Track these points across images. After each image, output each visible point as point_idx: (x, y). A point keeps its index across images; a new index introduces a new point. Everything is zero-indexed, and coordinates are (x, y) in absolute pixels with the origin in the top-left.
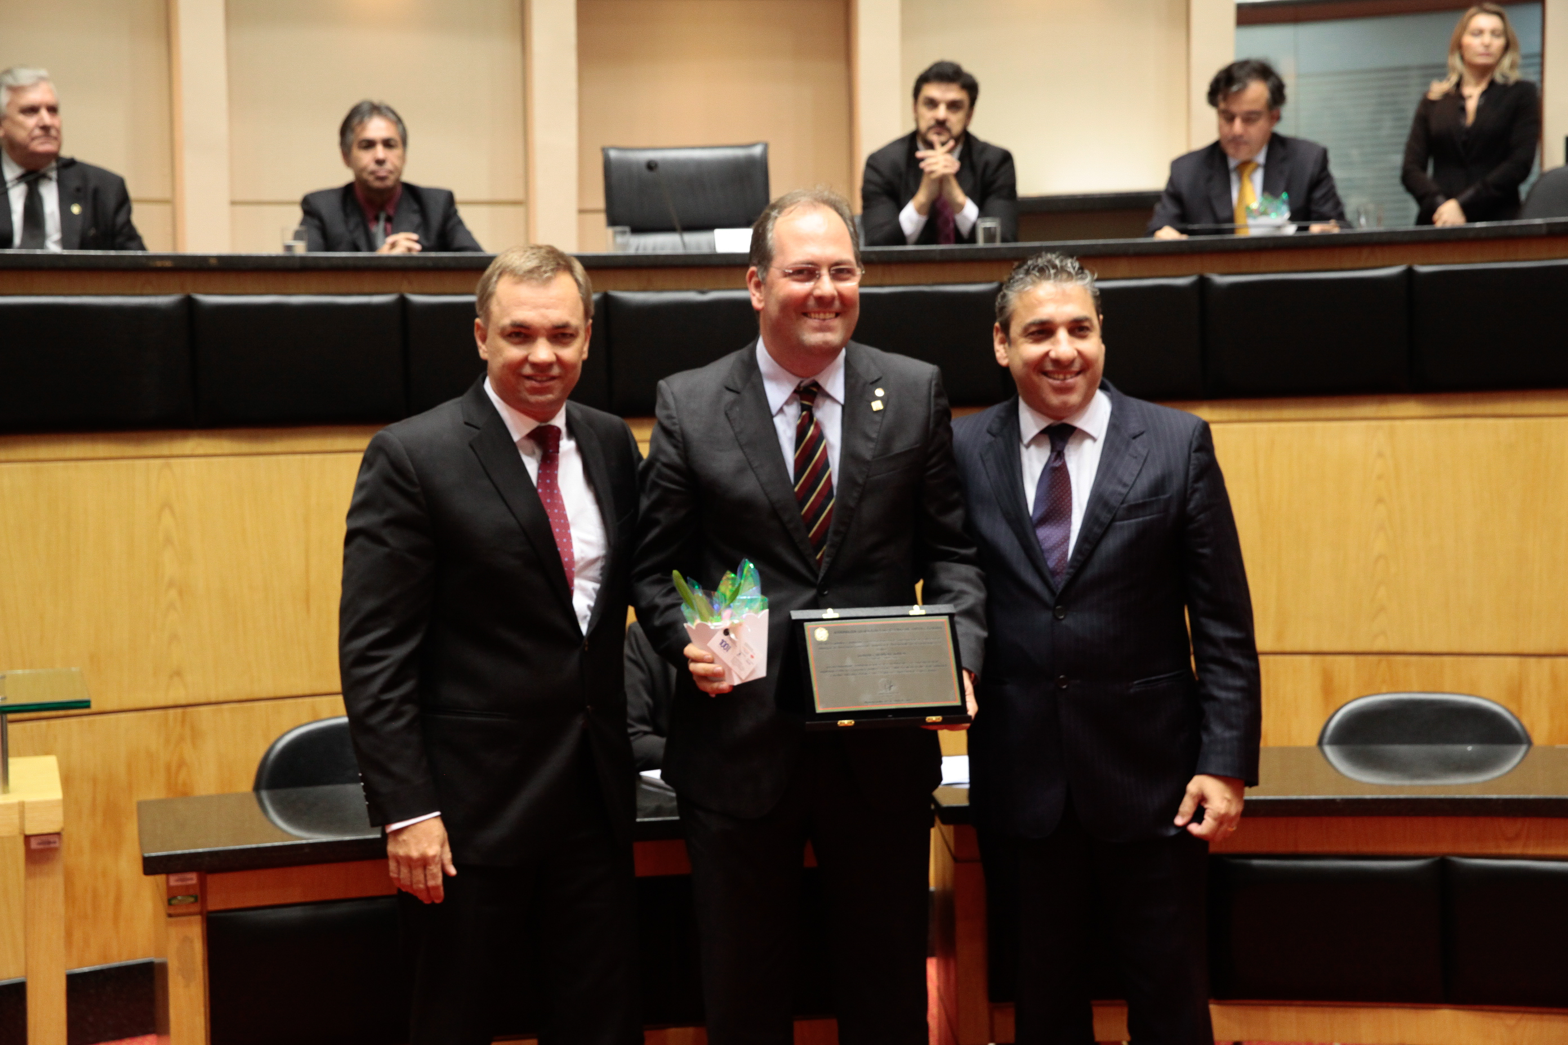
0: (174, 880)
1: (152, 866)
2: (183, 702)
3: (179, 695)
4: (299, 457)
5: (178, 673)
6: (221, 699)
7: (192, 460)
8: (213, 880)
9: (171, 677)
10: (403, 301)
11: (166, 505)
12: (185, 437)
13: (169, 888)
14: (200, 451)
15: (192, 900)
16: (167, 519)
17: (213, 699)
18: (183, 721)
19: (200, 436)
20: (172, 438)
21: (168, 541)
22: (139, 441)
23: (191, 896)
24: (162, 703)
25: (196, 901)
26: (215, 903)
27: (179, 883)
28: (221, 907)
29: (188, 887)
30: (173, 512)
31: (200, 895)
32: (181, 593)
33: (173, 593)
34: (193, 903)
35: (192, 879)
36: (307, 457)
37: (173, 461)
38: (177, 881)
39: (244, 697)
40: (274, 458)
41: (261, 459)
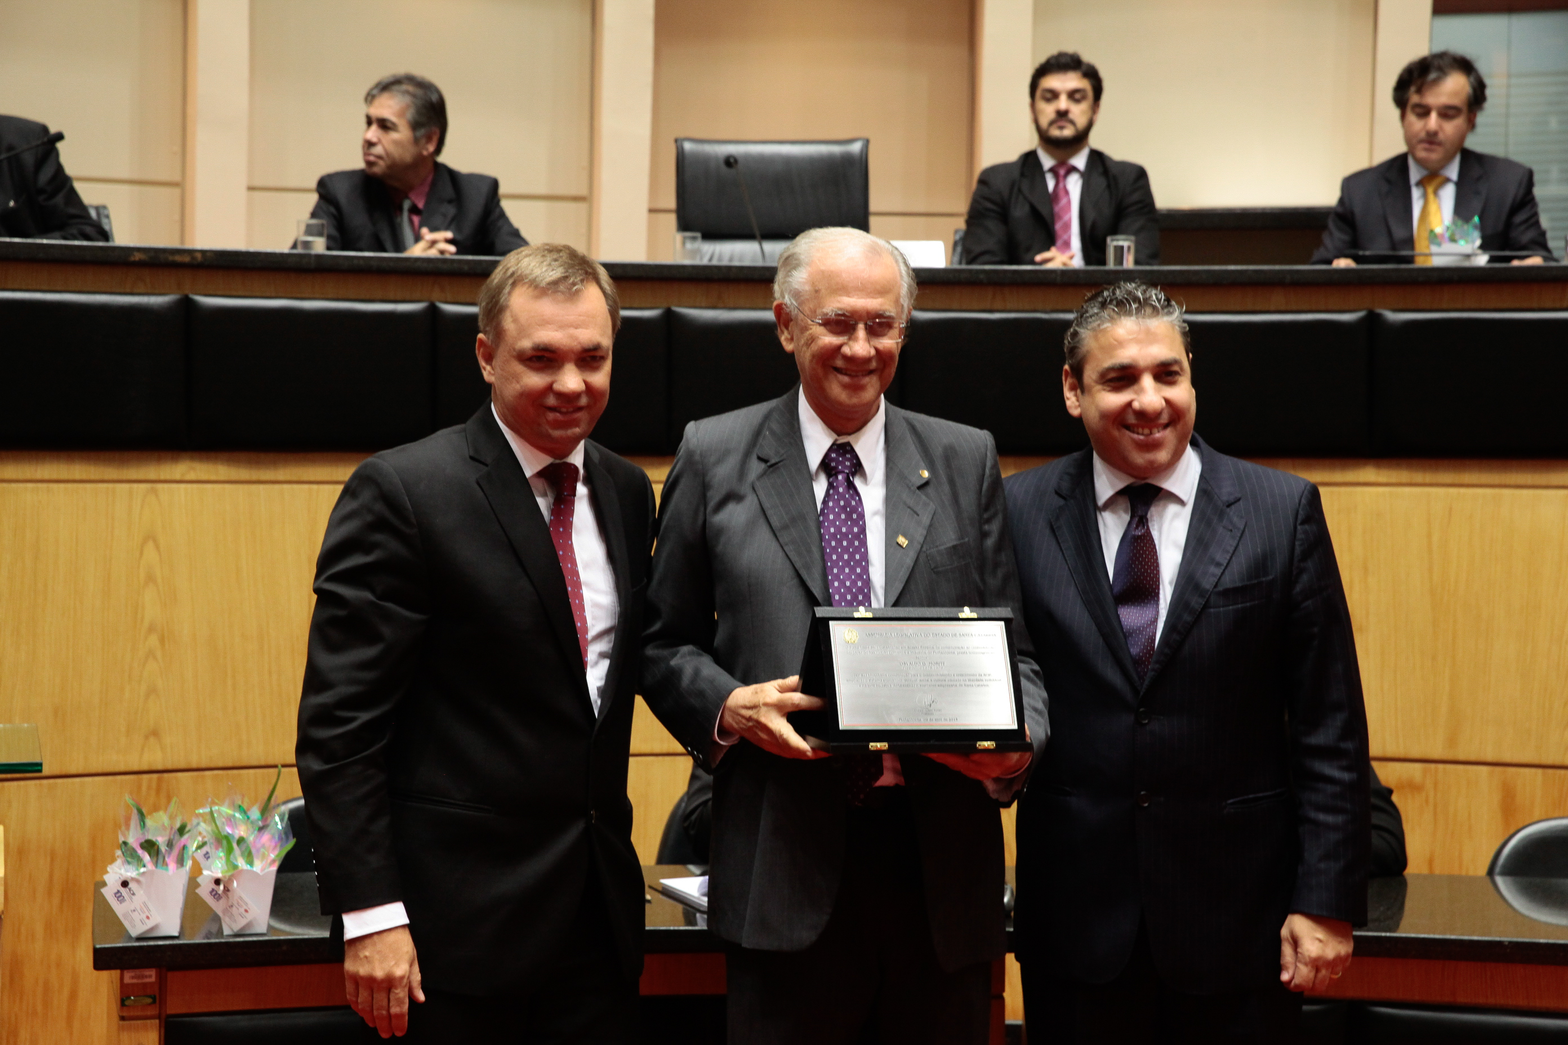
0: (129, 977)
1: (103, 959)
2: (160, 767)
3: (155, 758)
4: (306, 487)
5: (155, 733)
6: (203, 765)
7: (183, 486)
8: (175, 978)
9: (147, 737)
10: (433, 310)
11: (150, 537)
12: (175, 459)
13: (123, 986)
14: (192, 476)
15: (149, 1000)
16: (150, 553)
17: (194, 765)
18: (158, 790)
19: (192, 459)
20: (159, 460)
21: (150, 579)
22: (123, 462)
23: (149, 996)
24: (136, 768)
25: (154, 1002)
26: (175, 1006)
27: (135, 981)
28: (184, 1010)
29: (145, 985)
30: (157, 547)
31: (158, 996)
32: (162, 640)
33: (153, 640)
34: (150, 1004)
35: (151, 976)
36: (315, 487)
37: (160, 486)
38: (133, 978)
39: (230, 764)
40: (277, 487)
41: (261, 487)
